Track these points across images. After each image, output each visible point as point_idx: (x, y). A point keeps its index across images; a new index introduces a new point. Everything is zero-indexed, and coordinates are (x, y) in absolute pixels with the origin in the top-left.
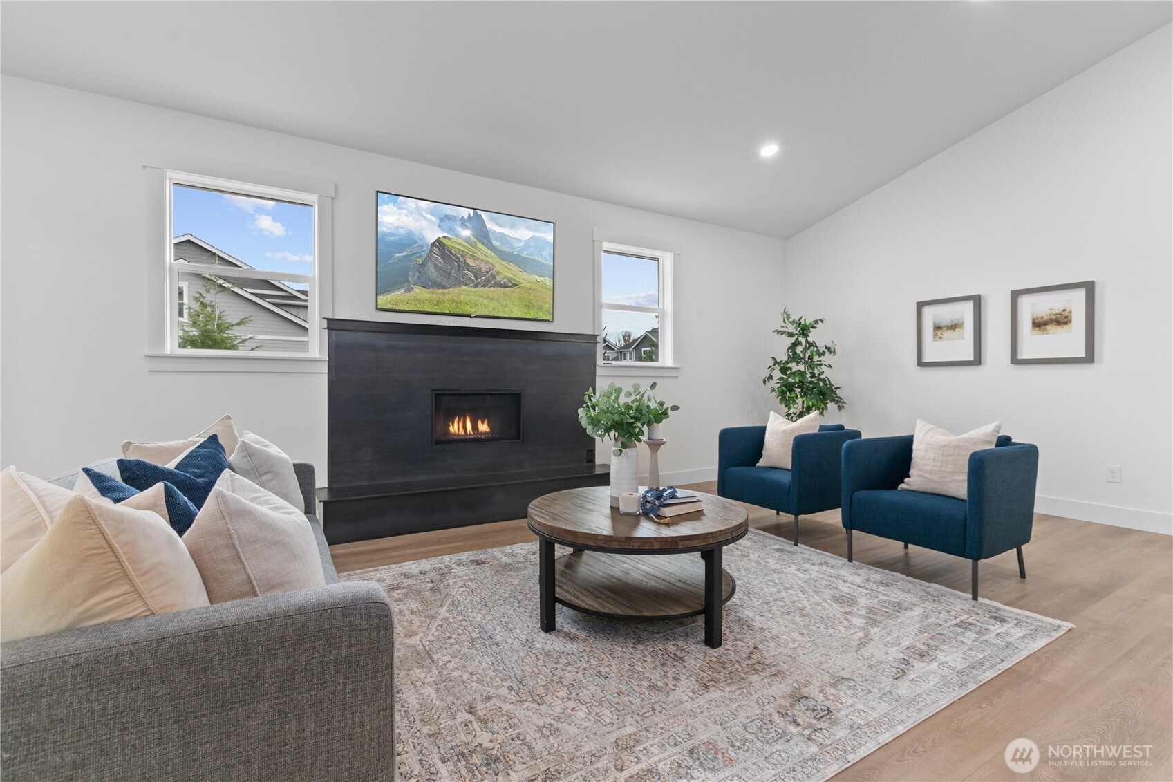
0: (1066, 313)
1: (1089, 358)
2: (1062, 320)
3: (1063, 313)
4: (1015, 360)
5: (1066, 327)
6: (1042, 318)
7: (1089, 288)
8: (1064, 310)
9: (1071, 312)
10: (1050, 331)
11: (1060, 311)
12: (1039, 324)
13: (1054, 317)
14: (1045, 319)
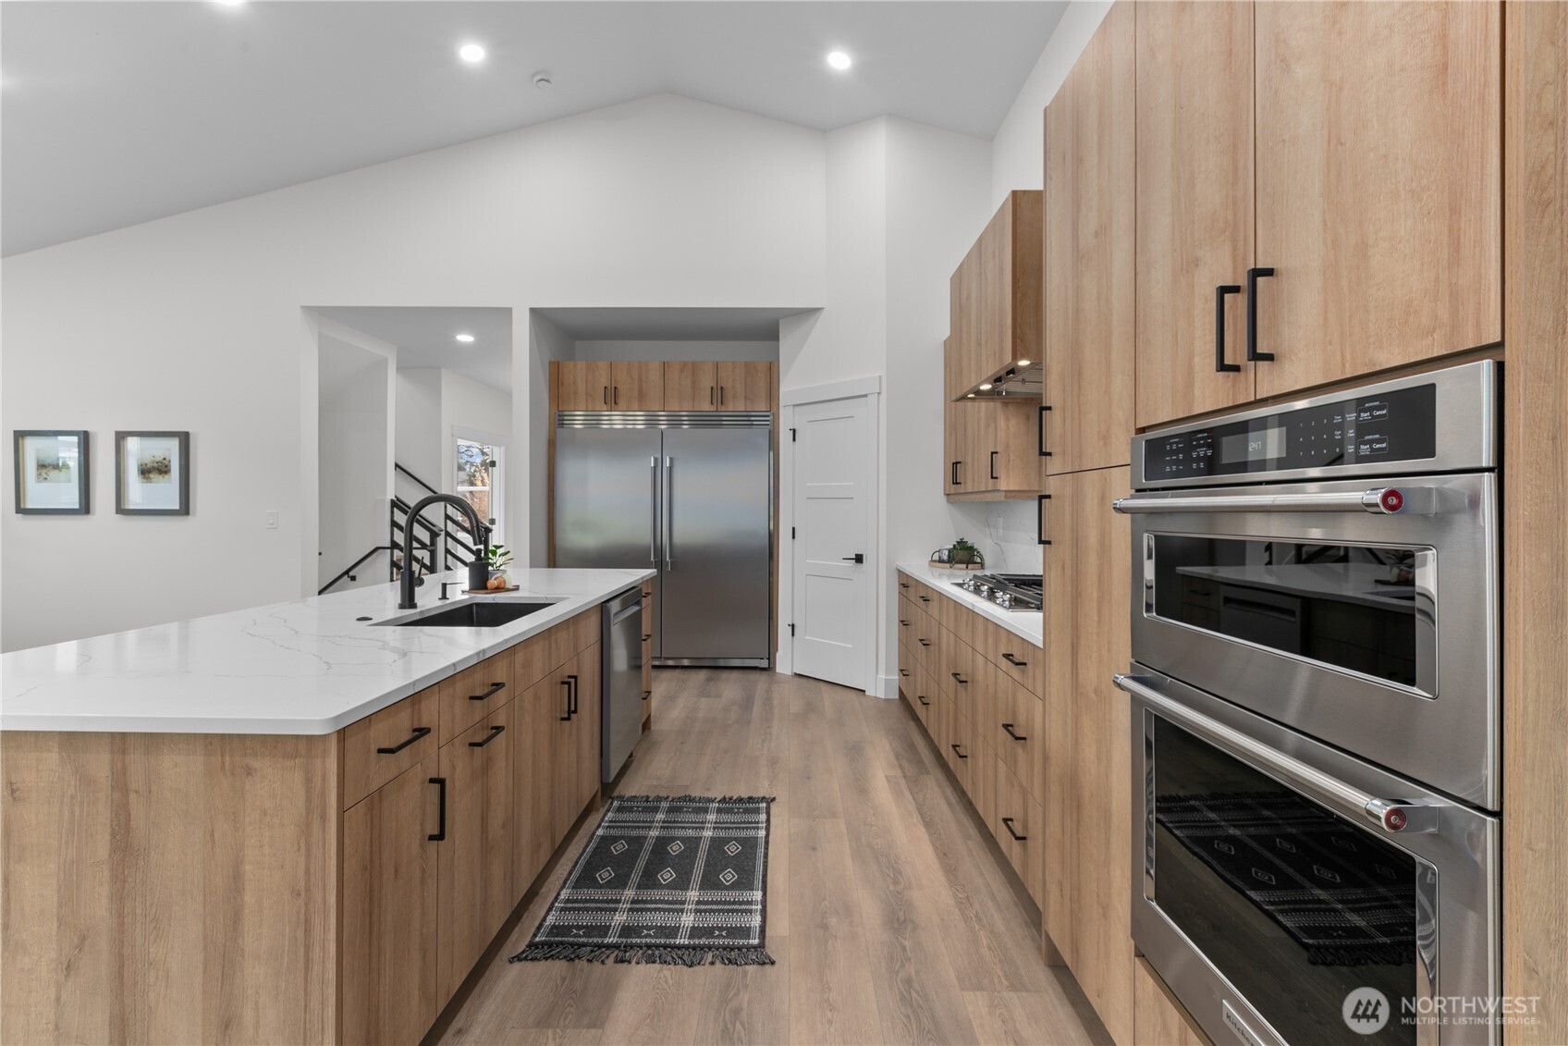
0: (166, 462)
1: (185, 509)
2: (162, 469)
3: (164, 462)
4: (121, 510)
5: (166, 476)
6: (146, 465)
7: (184, 439)
8: (165, 459)
9: (170, 461)
10: (153, 480)
11: (161, 459)
12: (145, 472)
13: (155, 465)
14: (148, 466)
